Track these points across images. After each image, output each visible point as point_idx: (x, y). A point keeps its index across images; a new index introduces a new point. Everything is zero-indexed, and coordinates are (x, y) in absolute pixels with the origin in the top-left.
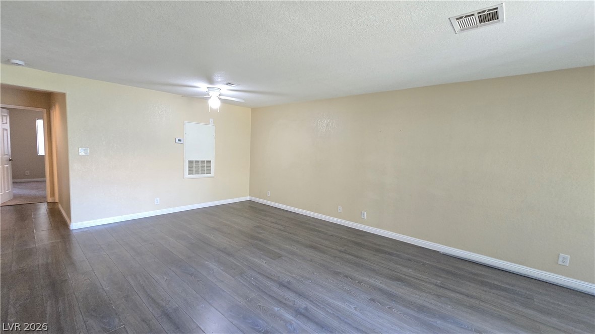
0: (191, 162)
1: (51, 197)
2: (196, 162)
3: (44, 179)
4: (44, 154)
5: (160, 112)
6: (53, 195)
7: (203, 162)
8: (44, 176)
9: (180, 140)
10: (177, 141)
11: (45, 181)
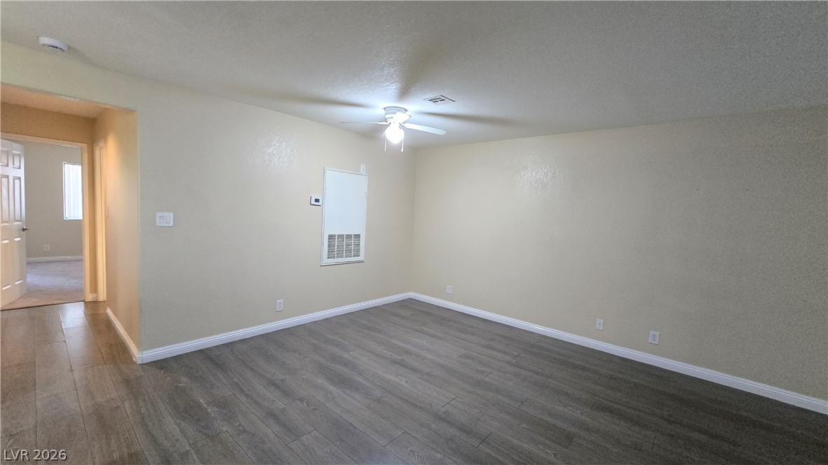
0: (331, 237)
1: (91, 293)
2: (339, 236)
3: (80, 257)
4: (81, 218)
5: (289, 151)
6: (95, 289)
7: (349, 237)
8: (81, 252)
9: (317, 200)
10: (313, 202)
11: (81, 260)
